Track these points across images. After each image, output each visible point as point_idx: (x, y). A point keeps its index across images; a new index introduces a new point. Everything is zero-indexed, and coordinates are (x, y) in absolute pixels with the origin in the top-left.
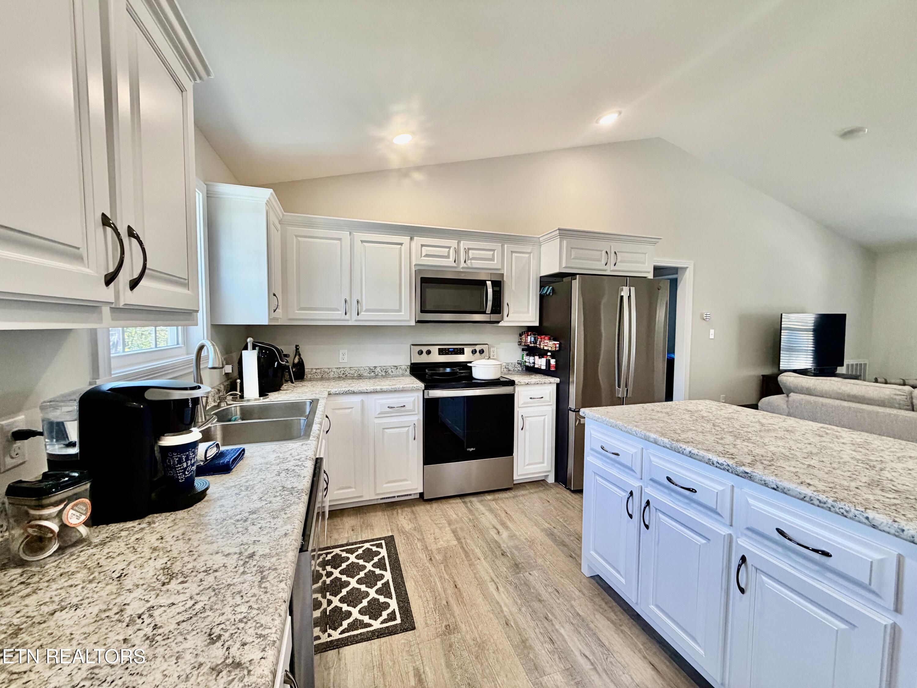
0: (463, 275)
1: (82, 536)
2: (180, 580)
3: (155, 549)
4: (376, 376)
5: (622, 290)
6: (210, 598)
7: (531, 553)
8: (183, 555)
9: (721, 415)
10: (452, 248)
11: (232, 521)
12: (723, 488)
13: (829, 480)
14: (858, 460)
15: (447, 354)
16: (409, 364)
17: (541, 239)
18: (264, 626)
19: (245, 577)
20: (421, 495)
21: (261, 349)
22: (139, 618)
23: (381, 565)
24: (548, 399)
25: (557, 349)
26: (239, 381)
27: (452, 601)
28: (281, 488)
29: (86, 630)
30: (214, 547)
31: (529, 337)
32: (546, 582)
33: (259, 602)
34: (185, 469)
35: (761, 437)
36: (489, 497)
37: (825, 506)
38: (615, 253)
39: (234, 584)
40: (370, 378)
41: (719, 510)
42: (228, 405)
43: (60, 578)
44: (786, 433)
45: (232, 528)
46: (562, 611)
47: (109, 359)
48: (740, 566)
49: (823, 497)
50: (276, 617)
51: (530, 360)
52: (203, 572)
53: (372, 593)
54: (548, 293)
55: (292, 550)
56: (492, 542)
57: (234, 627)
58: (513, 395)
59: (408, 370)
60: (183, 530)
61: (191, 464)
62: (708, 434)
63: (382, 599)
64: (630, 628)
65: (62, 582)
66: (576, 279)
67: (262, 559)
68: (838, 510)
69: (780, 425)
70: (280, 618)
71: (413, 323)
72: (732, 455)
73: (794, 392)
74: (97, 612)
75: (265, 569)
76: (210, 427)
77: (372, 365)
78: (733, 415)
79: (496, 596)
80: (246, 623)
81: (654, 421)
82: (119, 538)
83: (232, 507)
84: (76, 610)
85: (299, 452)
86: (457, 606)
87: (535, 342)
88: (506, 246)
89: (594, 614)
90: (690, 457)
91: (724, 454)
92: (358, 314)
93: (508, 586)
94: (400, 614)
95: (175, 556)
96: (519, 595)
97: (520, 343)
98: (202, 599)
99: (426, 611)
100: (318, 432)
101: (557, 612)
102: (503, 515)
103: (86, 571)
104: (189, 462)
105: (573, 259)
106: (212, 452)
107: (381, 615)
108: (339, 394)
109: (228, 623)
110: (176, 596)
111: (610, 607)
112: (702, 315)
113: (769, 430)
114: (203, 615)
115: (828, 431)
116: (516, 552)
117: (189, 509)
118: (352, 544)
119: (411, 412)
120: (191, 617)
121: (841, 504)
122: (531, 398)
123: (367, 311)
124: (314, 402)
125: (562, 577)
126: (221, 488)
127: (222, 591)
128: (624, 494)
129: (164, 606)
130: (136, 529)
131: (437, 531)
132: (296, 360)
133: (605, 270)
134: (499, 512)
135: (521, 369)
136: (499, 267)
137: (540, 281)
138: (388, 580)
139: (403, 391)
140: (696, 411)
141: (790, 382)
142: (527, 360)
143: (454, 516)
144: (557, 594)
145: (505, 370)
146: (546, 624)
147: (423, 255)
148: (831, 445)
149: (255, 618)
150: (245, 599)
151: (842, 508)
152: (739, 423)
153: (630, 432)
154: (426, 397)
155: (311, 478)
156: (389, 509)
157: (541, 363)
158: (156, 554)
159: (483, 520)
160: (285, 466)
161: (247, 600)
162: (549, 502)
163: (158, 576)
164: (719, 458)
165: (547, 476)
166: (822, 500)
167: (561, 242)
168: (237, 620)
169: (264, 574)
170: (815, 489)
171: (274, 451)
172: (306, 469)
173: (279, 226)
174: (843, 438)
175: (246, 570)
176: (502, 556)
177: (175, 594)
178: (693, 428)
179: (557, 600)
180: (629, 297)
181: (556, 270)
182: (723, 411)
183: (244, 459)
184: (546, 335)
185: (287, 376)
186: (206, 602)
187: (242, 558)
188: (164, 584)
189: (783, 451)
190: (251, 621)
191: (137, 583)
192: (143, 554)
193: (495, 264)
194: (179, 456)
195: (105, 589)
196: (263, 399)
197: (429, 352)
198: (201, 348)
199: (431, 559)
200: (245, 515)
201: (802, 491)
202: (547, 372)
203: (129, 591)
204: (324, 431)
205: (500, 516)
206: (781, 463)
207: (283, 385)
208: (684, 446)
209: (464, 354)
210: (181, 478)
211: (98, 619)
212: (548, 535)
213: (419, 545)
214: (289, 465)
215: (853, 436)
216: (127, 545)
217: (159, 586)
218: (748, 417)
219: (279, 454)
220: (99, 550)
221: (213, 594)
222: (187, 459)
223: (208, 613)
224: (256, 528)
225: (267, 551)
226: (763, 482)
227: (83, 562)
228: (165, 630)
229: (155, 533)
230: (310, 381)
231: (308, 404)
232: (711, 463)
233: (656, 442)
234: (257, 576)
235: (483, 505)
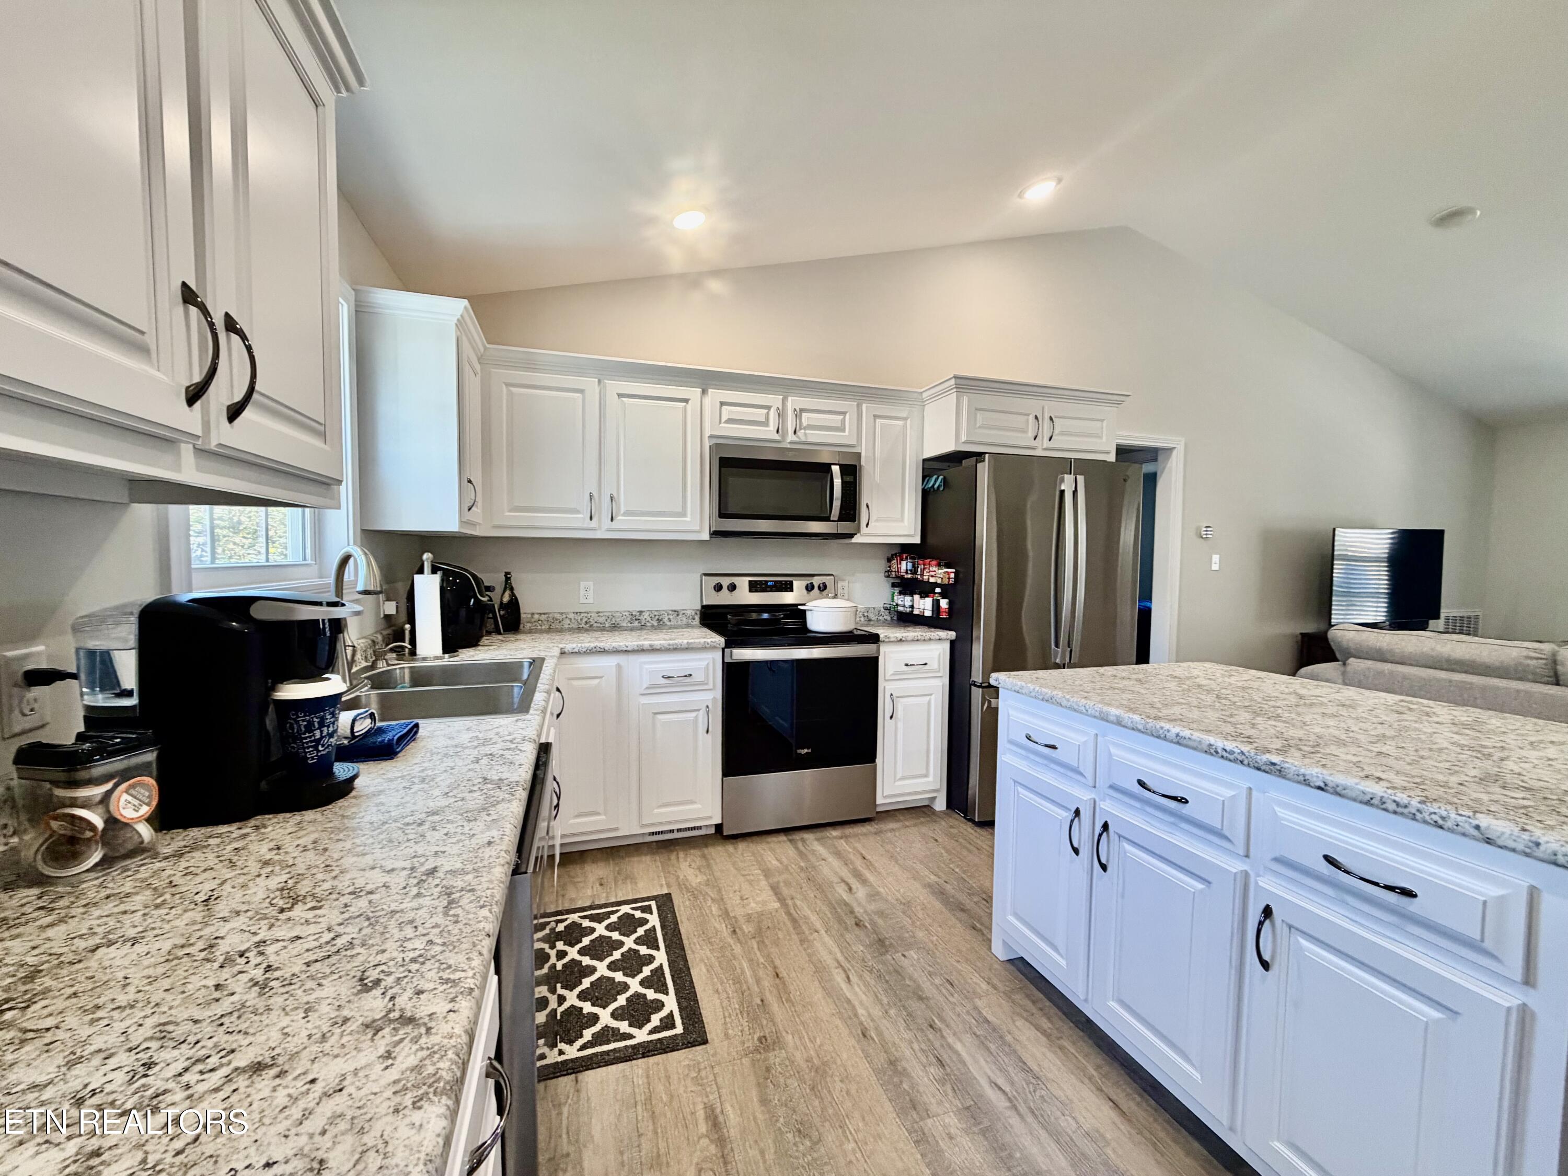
0: (790, 454)
1: (142, 842)
2: (310, 905)
3: (266, 863)
4: (643, 627)
5: (1062, 480)
6: (360, 930)
7: (907, 922)
8: (314, 871)
9: (1230, 684)
10: (772, 409)
11: (399, 825)
12: (1234, 793)
13: (1413, 774)
14: (1462, 746)
15: (764, 590)
16: (699, 607)
17: (925, 395)
18: (454, 968)
19: (421, 900)
20: (719, 827)
21: (446, 574)
22: (241, 956)
23: (649, 940)
24: (936, 666)
25: (952, 581)
26: (408, 626)
27: (771, 999)
28: (481, 780)
29: (151, 972)
30: (368, 860)
31: (904, 563)
32: (931, 969)
33: (445, 935)
34: (318, 742)
35: (1299, 714)
36: (835, 833)
37: (1406, 811)
38: (1051, 419)
39: (402, 911)
40: (632, 630)
41: (1226, 832)
42: (388, 665)
43: (105, 901)
44: (1340, 708)
45: (397, 835)
46: (959, 1015)
47: (189, 570)
48: (1261, 923)
49: (1402, 797)
50: (474, 955)
51: (905, 602)
52: (350, 893)
53: (634, 985)
54: (936, 486)
55: (500, 865)
56: (839, 905)
57: (402, 969)
58: (876, 659)
59: (697, 618)
60: (313, 836)
61: (328, 734)
62: (1208, 710)
63: (651, 994)
64: (1074, 1043)
65: (109, 907)
66: (984, 461)
67: (448, 876)
68: (1427, 818)
69: (1332, 697)
70: (481, 958)
71: (706, 536)
72: (1248, 737)
73: (1355, 657)
74: (169, 948)
75: (454, 890)
76: (358, 697)
77: (635, 608)
78: (1252, 683)
79: (845, 991)
80: (423, 963)
81: (1117, 691)
82: (205, 847)
83: (398, 806)
84: (133, 945)
85: (511, 730)
86: (779, 1006)
87: (914, 572)
88: (864, 406)
89: (1014, 1021)
90: (1178, 743)
91: (1237, 736)
92: (612, 520)
93: (867, 976)
94: (682, 1018)
95: (300, 872)
96: (885, 990)
97: (888, 574)
98: (347, 930)
99: (727, 1014)
100: (543, 703)
101: (949, 1014)
102: (859, 863)
103: (148, 892)
104: (325, 730)
105: (980, 427)
106: (363, 726)
107: (649, 1021)
108: (578, 653)
109: (391, 963)
110: (304, 927)
111: (1041, 1009)
112: (1198, 529)
113: (1312, 705)
114: (349, 953)
115: (1412, 706)
116: (880, 922)
117: (324, 808)
118: (601, 907)
119: (701, 686)
120: (329, 956)
121: (1434, 807)
122: (907, 665)
123: (627, 513)
124: (536, 664)
125: (959, 962)
126: (380, 780)
127: (382, 920)
128: (1065, 814)
129: (283, 940)
130: (234, 835)
131: (745, 886)
132: (506, 599)
133: (1033, 448)
134: (852, 856)
135: (889, 618)
136: (853, 441)
137: (923, 469)
138: (661, 965)
139: (688, 649)
140: (1188, 678)
141: (1348, 641)
142: (900, 603)
143: (775, 862)
144: (949, 987)
145: (862, 619)
146: (931, 1034)
147: (724, 419)
148: (1417, 725)
149: (438, 957)
150: (421, 930)
151: (1435, 813)
152: (1261, 695)
153: (1076, 707)
154: (727, 660)
155: (532, 768)
156: (663, 851)
157: (924, 606)
158: (269, 869)
159: (826, 871)
160: (487, 750)
161: (425, 932)
162: (936, 840)
163: (273, 899)
164: (1226, 743)
165: (934, 798)
166: (1401, 803)
167: (958, 399)
168: (407, 960)
169: (453, 896)
170: (1389, 785)
171: (468, 729)
172: (523, 755)
173: (478, 367)
174: (1438, 716)
175: (422, 891)
176: (855, 927)
177: (302, 924)
178: (1183, 701)
179: (951, 999)
180: (1075, 492)
181: (949, 447)
182: (1233, 678)
183: (418, 741)
184: (933, 558)
185: (490, 625)
186: (354, 935)
187: (414, 875)
188: (282, 911)
189: (1336, 733)
190: (432, 961)
191: (238, 909)
192: (246, 869)
193: (845, 437)
194: (308, 718)
195: (184, 917)
196: (450, 657)
197: (733, 587)
198: (345, 560)
199: (734, 931)
200: (420, 816)
201: (1368, 790)
202: (934, 622)
203: (224, 919)
204: (552, 714)
205: (852, 863)
206: (1333, 749)
207: (482, 636)
208: (1167, 726)
209: (792, 591)
210: (312, 757)
211: (171, 957)
212: (934, 893)
213: (714, 909)
214: (495, 749)
215: (1454, 713)
216: (219, 857)
217: (274, 913)
218: (1277, 687)
219: (478, 734)
220: (171, 863)
221: (367, 923)
222: (322, 724)
223: (358, 950)
224: (438, 835)
225: (459, 865)
226: (1301, 778)
227: (143, 880)
228: (286, 973)
229: (267, 840)
230: (530, 633)
231: (526, 665)
232: (1212, 751)
233: (1119, 722)
234: (441, 899)
235: (823, 845)
